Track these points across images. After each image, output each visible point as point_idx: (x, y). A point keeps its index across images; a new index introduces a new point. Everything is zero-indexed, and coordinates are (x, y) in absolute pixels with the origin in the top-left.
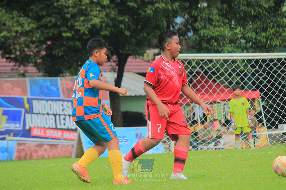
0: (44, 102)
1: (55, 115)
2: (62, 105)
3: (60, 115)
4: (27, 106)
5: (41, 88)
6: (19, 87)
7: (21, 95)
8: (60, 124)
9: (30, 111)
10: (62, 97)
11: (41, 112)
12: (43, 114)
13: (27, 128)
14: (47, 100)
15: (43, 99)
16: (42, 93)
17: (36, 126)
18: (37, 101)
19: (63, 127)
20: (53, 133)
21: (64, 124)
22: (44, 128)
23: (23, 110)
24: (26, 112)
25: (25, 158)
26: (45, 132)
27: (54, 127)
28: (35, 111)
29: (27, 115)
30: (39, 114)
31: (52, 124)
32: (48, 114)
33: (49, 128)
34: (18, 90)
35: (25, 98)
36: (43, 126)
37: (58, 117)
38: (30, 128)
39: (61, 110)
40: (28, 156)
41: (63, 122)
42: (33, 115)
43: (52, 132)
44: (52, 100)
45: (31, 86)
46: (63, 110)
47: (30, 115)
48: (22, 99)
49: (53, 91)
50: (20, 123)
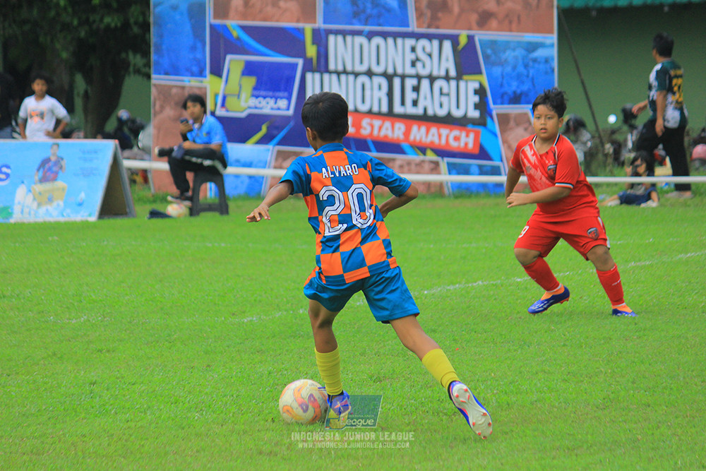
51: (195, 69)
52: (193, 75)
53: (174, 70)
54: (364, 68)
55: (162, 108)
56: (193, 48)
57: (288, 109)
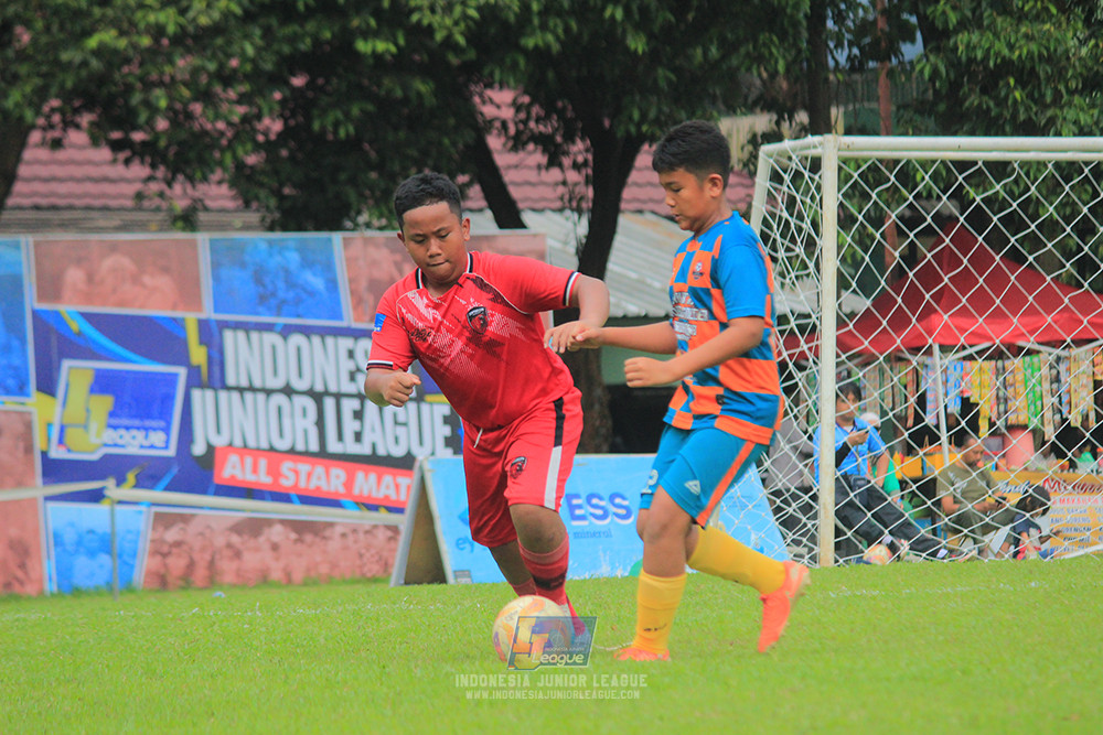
0: (271, 338)
1: (318, 397)
2: (351, 354)
3: (338, 396)
4: (198, 355)
5: (259, 277)
6: (165, 270)
7: (174, 307)
8: (340, 437)
9: (213, 377)
10: (349, 320)
11: (257, 383)
12: (269, 392)
13: (199, 449)
14: (286, 332)
15: (268, 328)
16: (264, 299)
17: (238, 442)
18: (241, 335)
19: (352, 448)
20: (309, 475)
21: (358, 437)
22: (272, 449)
23: (182, 372)
24: (195, 381)
25: (187, 580)
26: (274, 471)
27: (314, 447)
28: (231, 380)
29: (196, 394)
30: (252, 389)
31: (306, 432)
32: (288, 391)
33: (292, 452)
34: (163, 283)
35: (191, 320)
36: (264, 445)
37: (329, 403)
38: (211, 449)
39: (345, 377)
40: (201, 572)
41: (350, 426)
42: (223, 395)
43: (304, 468)
44: (307, 331)
45: (216, 266)
46: (352, 377)
47: (209, 394)
48: (180, 323)
49: (312, 293)
50: (167, 430)
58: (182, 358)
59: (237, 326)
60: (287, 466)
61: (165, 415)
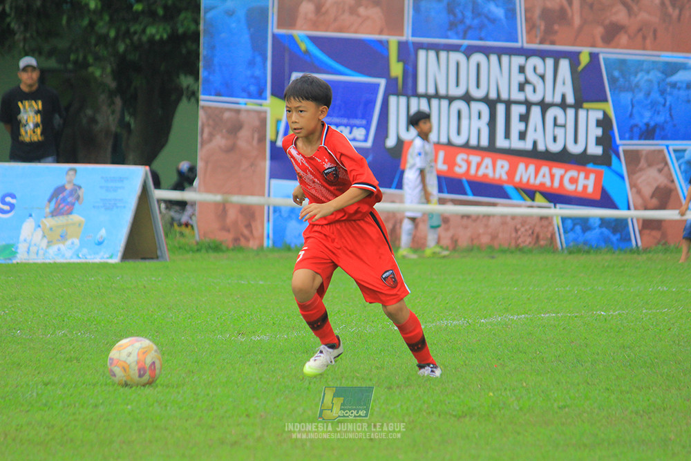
0: (456, 56)
1: (491, 104)
2: (522, 69)
3: (509, 104)
4: (396, 69)
5: (451, 7)
6: (377, 3)
7: (381, 32)
8: (507, 136)
9: (406, 87)
10: (522, 41)
11: (442, 92)
12: (451, 99)
13: (391, 142)
14: (469, 52)
15: (456, 48)
16: (454, 26)
18: (432, 54)
19: (516, 144)
20: (479, 165)
21: (522, 136)
22: (450, 144)
23: (382, 82)
24: (392, 89)
26: (450, 161)
27: (485, 143)
28: (421, 89)
29: (393, 100)
30: (437, 96)
31: (479, 131)
32: (467, 98)
33: (466, 146)
34: (374, 12)
35: (393, 42)
36: (443, 141)
37: (501, 109)
38: (400, 142)
39: (515, 87)
41: (517, 127)
42: (414, 101)
43: (475, 159)
44: (487, 51)
46: (521, 88)
47: (403, 100)
48: (384, 45)
49: (493, 20)
50: (367, 128)
51: (253, 89)
52: (250, 96)
53: (227, 89)
54: (460, 91)
55: (211, 135)
56: (251, 64)
57: (366, 140)
58: (384, 71)
59: (428, 47)
60: (461, 158)
61: (367, 116)
